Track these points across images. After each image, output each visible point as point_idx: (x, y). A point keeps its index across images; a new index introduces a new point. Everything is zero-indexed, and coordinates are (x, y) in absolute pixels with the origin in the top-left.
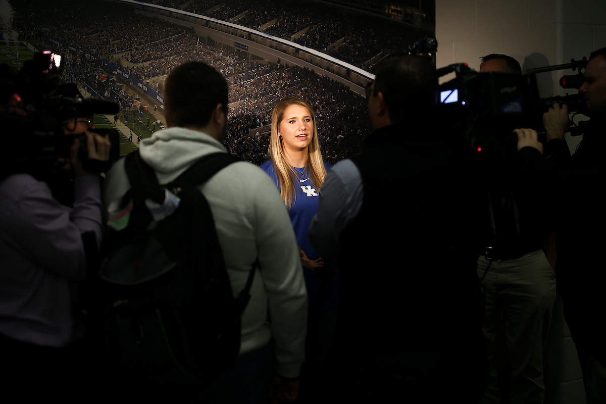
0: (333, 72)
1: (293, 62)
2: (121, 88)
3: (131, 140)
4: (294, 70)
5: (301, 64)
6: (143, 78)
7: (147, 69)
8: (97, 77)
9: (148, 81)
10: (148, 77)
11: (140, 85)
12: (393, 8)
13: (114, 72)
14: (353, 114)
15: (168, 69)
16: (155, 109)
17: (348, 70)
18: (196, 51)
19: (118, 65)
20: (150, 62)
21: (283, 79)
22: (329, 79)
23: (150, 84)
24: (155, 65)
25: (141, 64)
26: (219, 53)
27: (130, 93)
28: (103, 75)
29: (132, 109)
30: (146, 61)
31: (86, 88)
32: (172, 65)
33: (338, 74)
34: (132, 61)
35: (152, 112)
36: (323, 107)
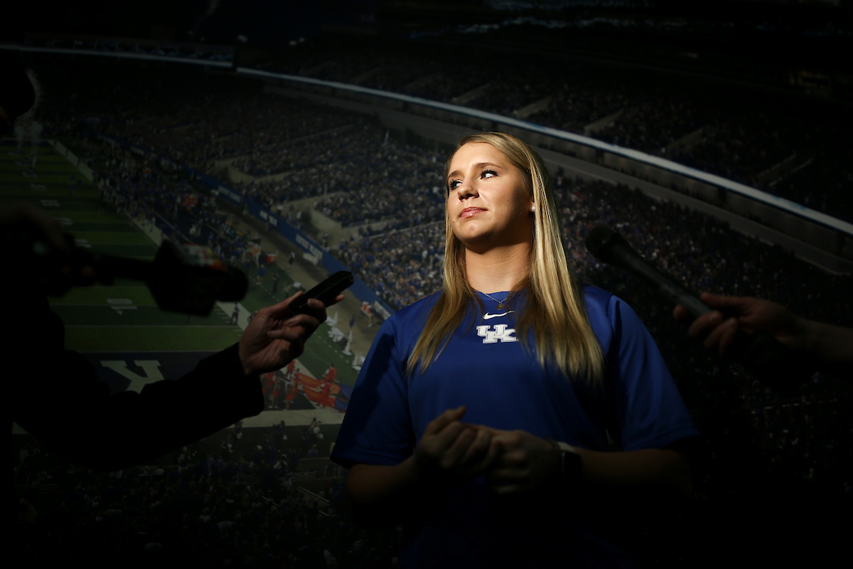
0: (686, 192)
1: (592, 173)
2: (223, 219)
3: (234, 320)
4: (597, 189)
5: (612, 179)
6: (271, 202)
7: (281, 186)
8: (179, 200)
9: (280, 207)
10: (281, 200)
11: (264, 215)
12: (805, 74)
13: (213, 191)
14: (745, 278)
15: (322, 186)
16: (291, 261)
17: (722, 190)
18: (382, 153)
19: (224, 179)
20: (287, 174)
21: (572, 205)
22: (678, 207)
23: (284, 214)
24: (296, 179)
25: (269, 178)
26: (429, 157)
27: (242, 229)
28: (192, 196)
29: (244, 259)
30: (278, 171)
31: (154, 220)
32: (331, 178)
33: (699, 196)
34: (251, 172)
35: (284, 265)
36: (671, 263)
